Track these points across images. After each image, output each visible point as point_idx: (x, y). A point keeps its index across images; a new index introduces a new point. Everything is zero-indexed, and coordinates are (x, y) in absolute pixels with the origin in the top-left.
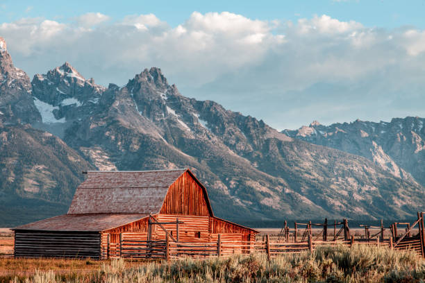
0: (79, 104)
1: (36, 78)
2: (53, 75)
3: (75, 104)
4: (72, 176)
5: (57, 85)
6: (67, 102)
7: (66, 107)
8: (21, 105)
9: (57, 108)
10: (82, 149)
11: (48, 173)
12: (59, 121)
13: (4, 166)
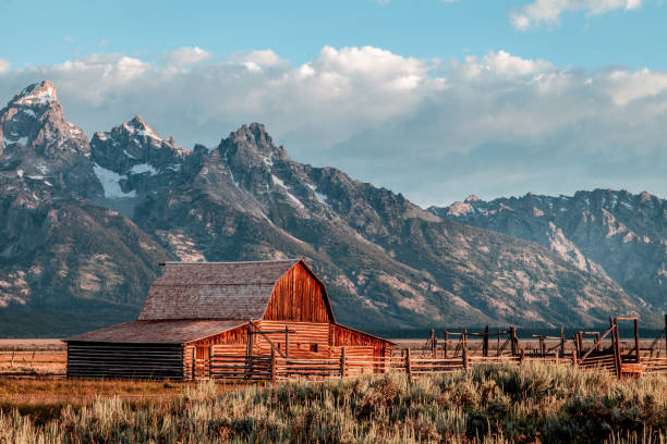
0: (154, 172)
1: (96, 136)
2: (118, 134)
3: (149, 172)
4: (145, 268)
5: (125, 146)
6: (138, 169)
7: (138, 175)
8: (76, 173)
9: (125, 177)
10: (158, 232)
11: (111, 264)
12: (127, 195)
13: (53, 255)
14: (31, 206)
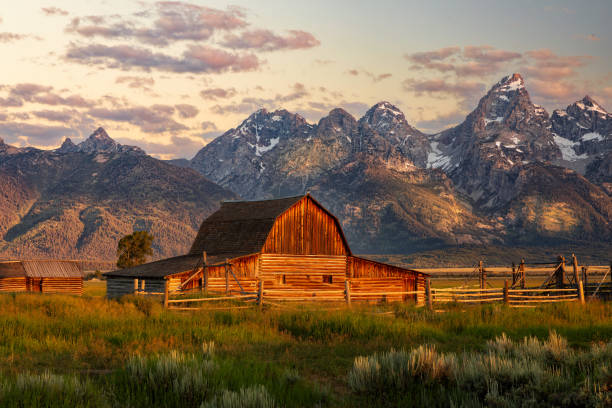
0: (600, 138)
1: (555, 113)
2: (573, 110)
3: (596, 139)
4: (595, 213)
5: (577, 119)
6: (587, 137)
7: (587, 141)
8: (540, 142)
9: (578, 143)
10: (605, 185)
11: (569, 210)
12: (579, 157)
13: (524, 204)
14: (506, 168)
